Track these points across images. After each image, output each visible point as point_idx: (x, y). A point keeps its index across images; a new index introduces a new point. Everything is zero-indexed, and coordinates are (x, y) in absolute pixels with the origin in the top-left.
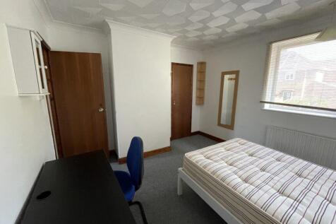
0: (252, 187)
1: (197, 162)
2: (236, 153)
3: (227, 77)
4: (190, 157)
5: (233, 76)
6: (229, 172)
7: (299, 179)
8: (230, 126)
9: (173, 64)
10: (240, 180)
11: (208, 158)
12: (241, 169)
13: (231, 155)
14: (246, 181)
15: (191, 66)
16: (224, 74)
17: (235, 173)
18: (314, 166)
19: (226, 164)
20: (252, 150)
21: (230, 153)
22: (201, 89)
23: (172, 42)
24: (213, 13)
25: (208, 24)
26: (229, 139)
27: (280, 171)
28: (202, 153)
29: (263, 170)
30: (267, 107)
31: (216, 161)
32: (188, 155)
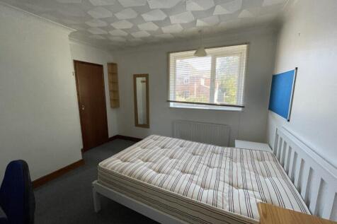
0: (164, 175)
1: (113, 168)
2: (151, 149)
3: (139, 80)
4: (105, 166)
5: (144, 79)
6: (145, 168)
7: (194, 157)
8: (146, 125)
9: (76, 62)
10: (154, 172)
11: (125, 161)
12: (155, 162)
13: (146, 152)
14: (159, 172)
15: (101, 66)
16: (135, 76)
17: (150, 167)
18: (201, 144)
19: (142, 162)
20: (163, 143)
21: (146, 150)
22: (115, 91)
23: (70, 36)
24: (116, 15)
25: (112, 25)
26: (145, 137)
27: (183, 155)
28: (118, 158)
29: (171, 157)
30: (172, 105)
31: (132, 162)
32: (102, 164)
